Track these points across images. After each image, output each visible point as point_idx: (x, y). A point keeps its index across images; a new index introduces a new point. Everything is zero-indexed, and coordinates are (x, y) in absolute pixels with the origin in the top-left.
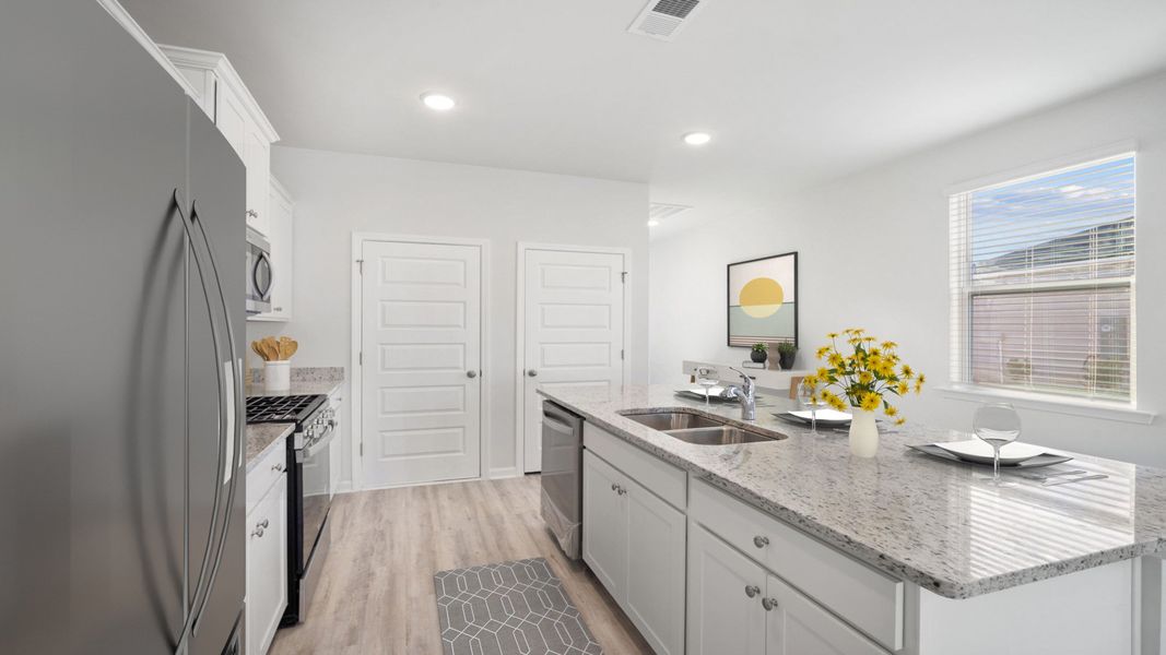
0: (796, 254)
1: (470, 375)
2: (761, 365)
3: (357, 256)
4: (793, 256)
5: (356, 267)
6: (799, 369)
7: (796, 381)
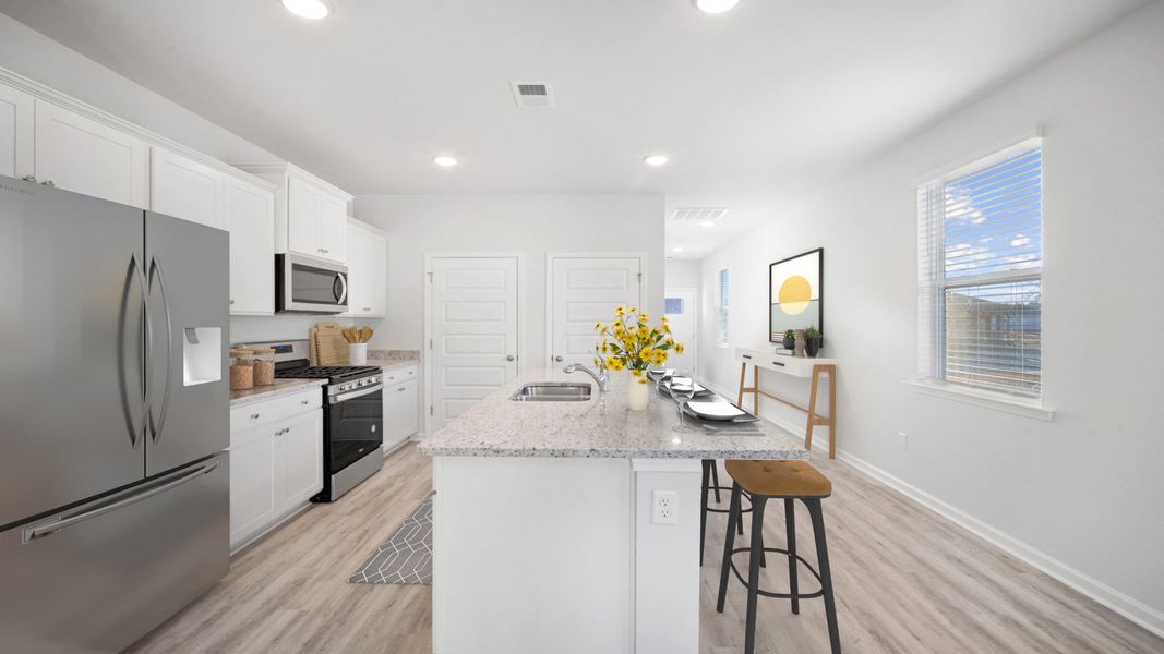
0: (821, 251)
1: (510, 359)
2: (790, 352)
3: (428, 270)
4: (818, 253)
5: (427, 278)
6: (821, 356)
7: (818, 369)
